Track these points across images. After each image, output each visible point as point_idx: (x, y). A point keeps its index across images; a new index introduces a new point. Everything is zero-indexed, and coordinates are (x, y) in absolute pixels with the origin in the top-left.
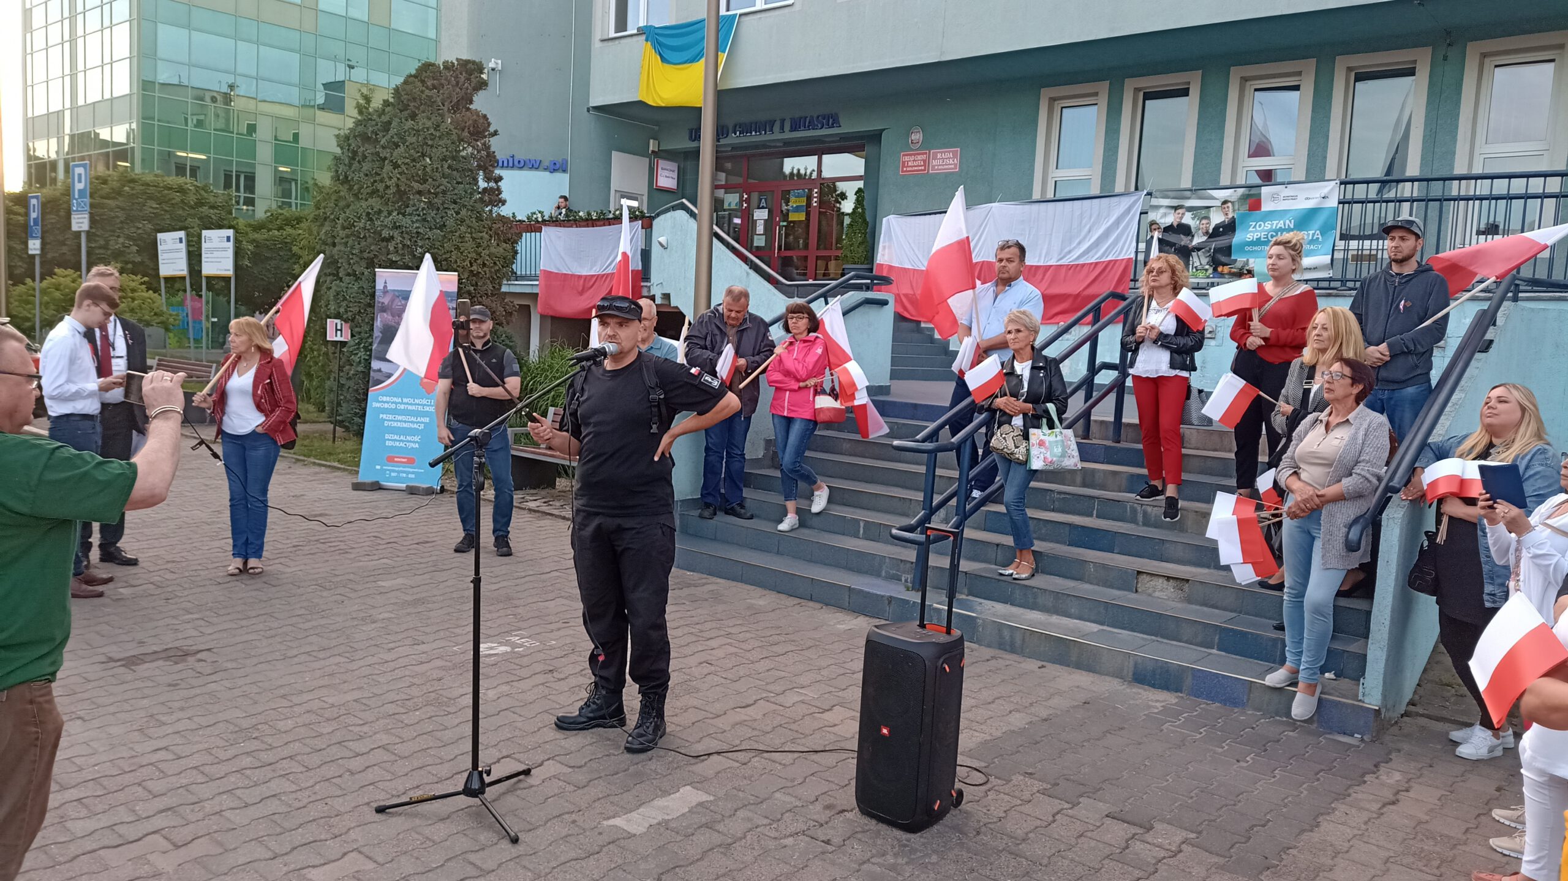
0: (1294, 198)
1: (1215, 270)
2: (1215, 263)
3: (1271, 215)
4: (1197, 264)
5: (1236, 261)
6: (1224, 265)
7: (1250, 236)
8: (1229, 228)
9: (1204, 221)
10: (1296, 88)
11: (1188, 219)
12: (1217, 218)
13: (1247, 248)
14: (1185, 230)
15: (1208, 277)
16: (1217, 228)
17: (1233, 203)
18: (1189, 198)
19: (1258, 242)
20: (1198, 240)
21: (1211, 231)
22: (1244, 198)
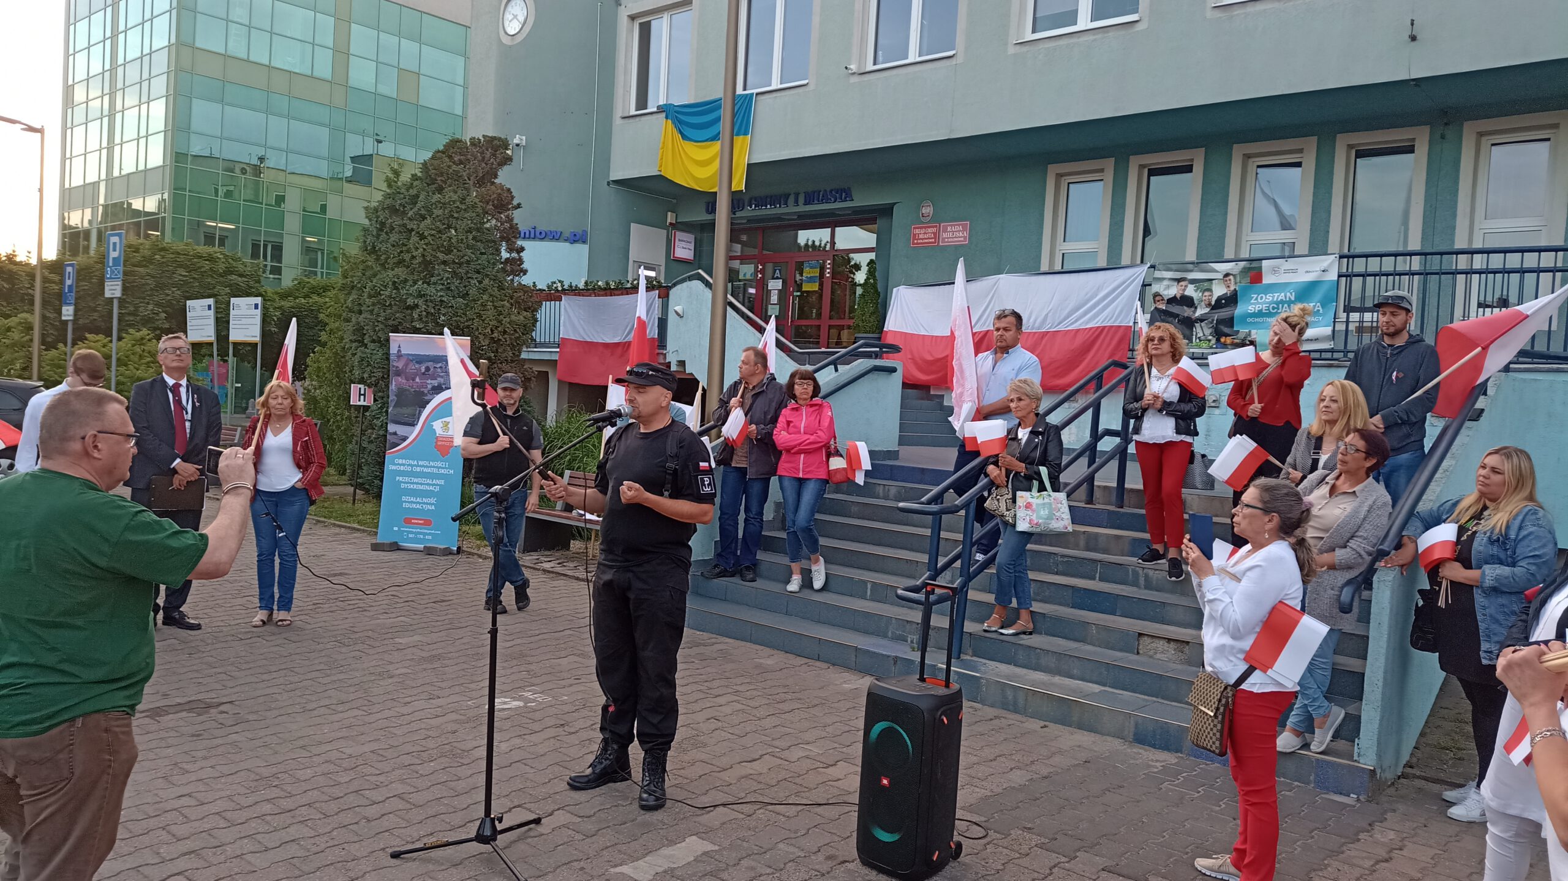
0: (1294, 271)
1: (1218, 340)
2: (1218, 334)
3: (1272, 287)
4: (1200, 334)
5: (1238, 332)
6: (1227, 335)
7: (1251, 309)
8: (1232, 300)
9: (1207, 294)
10: (1298, 165)
11: (1190, 291)
12: (1219, 290)
13: (1249, 320)
14: (1188, 301)
15: (1211, 348)
16: (1219, 300)
17: (1234, 276)
18: (1191, 271)
19: (1260, 314)
20: (1201, 311)
21: (1213, 303)
22: (1245, 271)
